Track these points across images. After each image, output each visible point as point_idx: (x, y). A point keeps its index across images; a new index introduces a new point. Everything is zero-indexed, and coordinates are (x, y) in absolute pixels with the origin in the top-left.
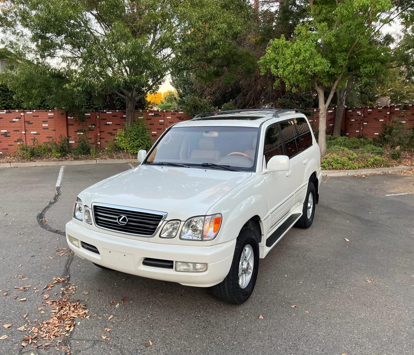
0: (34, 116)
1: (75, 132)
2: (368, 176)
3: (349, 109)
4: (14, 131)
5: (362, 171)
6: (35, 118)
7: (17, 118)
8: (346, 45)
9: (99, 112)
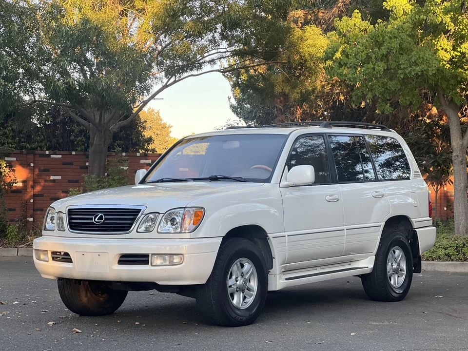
9: (34, 154)
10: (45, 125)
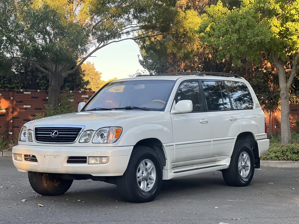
9: (13, 92)
10: (20, 72)
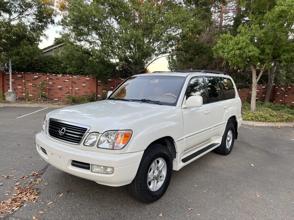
0: (78, 79)
1: (102, 90)
2: (282, 127)
3: (276, 86)
4: (66, 87)
5: (278, 124)
6: (78, 80)
7: (67, 80)
8: (272, 40)
9: (117, 79)
10: (120, 70)
